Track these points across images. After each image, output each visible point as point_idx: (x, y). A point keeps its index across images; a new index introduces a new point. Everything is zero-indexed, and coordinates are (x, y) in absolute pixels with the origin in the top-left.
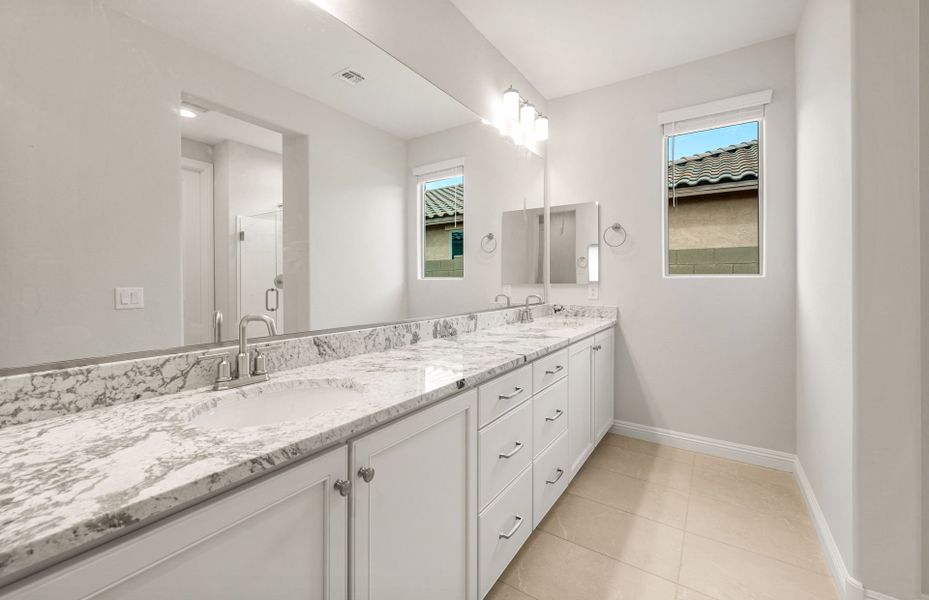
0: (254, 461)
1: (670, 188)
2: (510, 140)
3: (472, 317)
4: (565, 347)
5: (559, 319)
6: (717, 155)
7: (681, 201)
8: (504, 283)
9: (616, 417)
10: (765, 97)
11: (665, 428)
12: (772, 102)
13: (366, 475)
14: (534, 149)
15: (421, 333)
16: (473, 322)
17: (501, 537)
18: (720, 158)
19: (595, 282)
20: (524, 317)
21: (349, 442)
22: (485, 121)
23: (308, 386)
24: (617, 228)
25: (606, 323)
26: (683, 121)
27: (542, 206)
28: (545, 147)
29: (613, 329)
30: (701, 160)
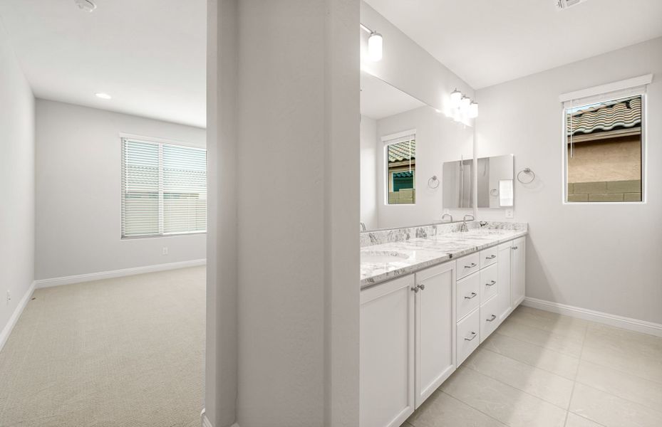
0: (395, 271)
1: (569, 136)
2: (452, 119)
3: (434, 227)
4: (496, 245)
5: (485, 230)
6: (612, 106)
7: (577, 145)
8: (445, 207)
9: (526, 295)
10: (647, 79)
11: (565, 304)
12: (652, 83)
13: (422, 287)
14: (467, 123)
15: (410, 234)
16: (434, 230)
17: (466, 339)
18: (614, 107)
19: (510, 207)
20: (462, 228)
21: (414, 272)
22: (437, 111)
23: (375, 254)
24: (527, 171)
25: (519, 233)
26: (579, 99)
27: (472, 158)
28: (474, 121)
29: (524, 238)
30: (596, 111)
